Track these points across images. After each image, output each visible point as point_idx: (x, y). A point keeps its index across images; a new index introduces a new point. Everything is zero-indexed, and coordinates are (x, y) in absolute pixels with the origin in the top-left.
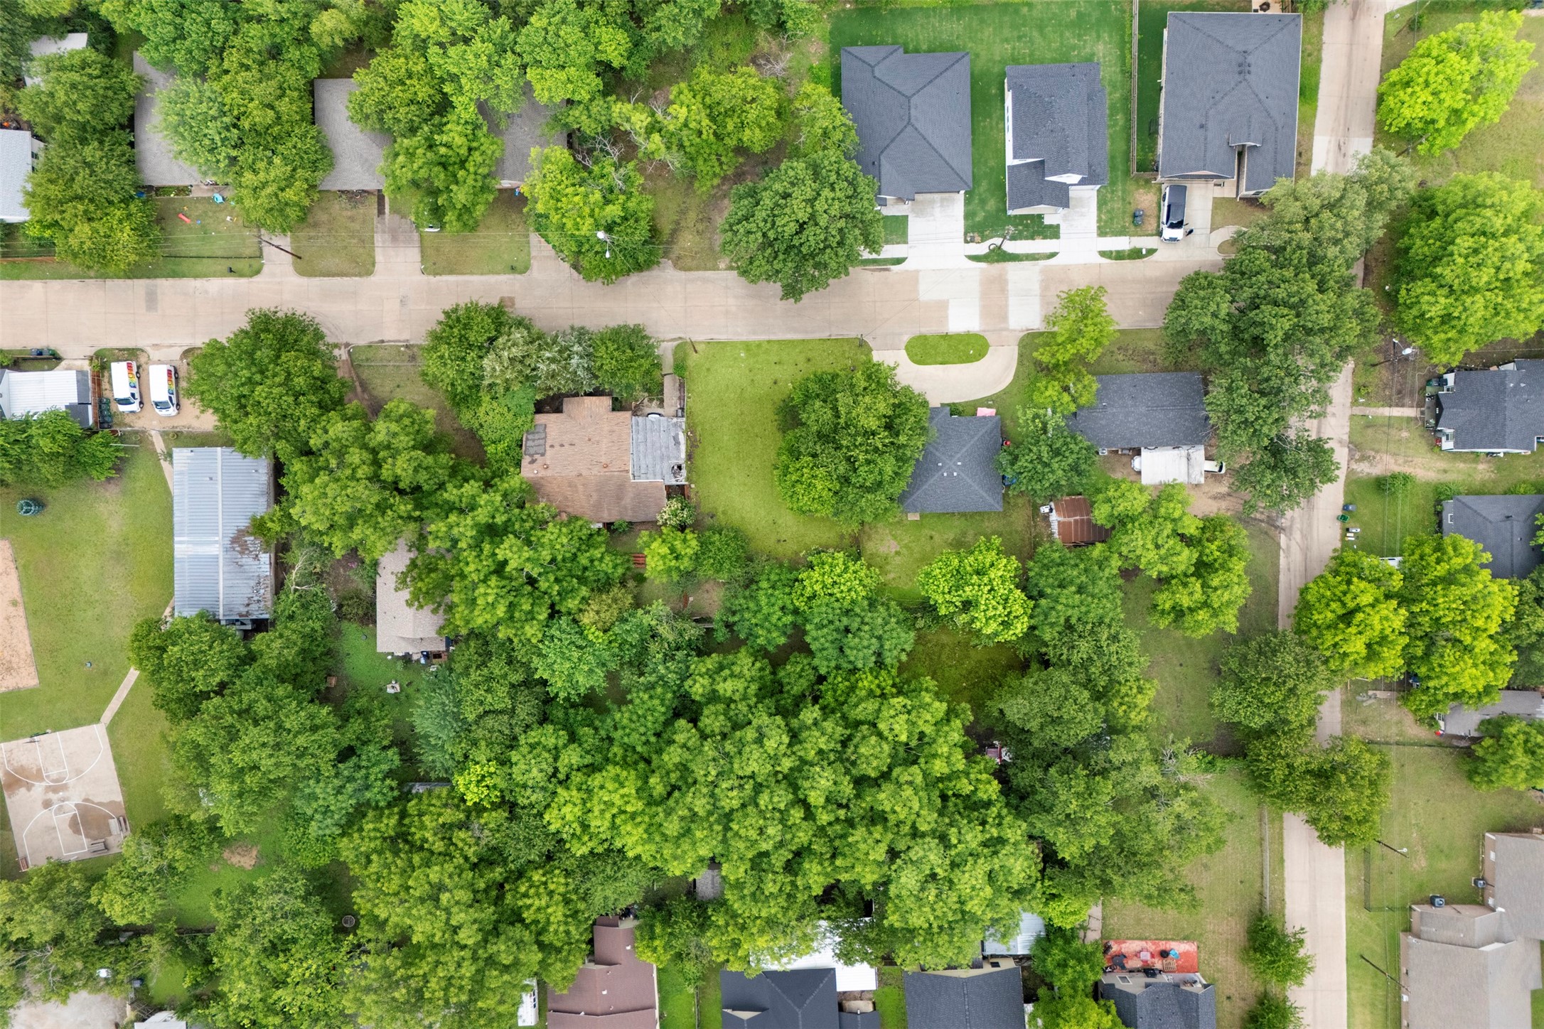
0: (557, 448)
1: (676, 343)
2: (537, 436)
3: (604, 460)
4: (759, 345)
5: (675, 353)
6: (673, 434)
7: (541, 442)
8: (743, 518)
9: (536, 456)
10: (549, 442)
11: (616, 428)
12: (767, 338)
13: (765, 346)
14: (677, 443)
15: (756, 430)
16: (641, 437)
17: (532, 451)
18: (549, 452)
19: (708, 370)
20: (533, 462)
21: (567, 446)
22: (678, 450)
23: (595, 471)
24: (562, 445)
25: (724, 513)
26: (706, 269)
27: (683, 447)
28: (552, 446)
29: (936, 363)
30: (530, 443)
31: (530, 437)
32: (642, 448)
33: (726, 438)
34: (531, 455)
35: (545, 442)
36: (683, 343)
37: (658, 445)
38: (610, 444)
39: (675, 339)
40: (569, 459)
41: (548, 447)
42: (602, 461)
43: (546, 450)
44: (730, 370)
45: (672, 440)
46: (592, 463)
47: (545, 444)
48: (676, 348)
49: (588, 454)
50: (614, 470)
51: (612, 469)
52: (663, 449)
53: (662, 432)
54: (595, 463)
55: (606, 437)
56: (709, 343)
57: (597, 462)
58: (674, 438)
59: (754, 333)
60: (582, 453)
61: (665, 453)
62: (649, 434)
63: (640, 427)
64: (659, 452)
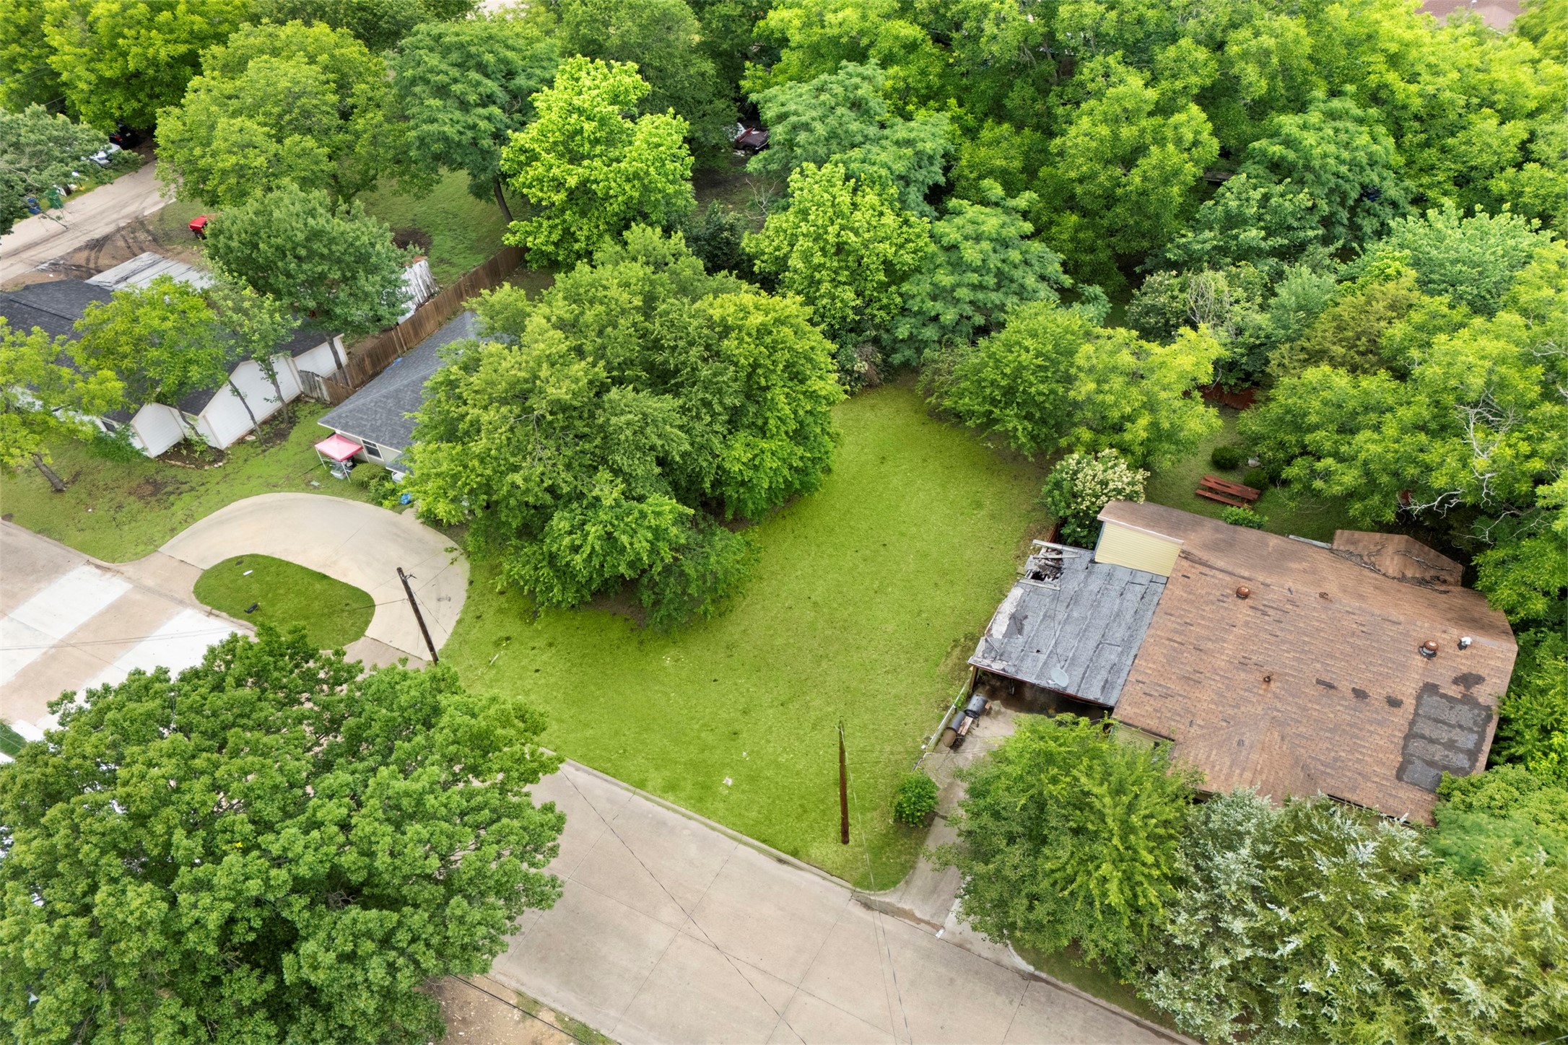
0: (1377, 693)
1: (889, 898)
2: (1438, 754)
3: (1243, 610)
4: (671, 787)
5: (906, 869)
6: (1020, 640)
7: (1425, 728)
8: (943, 486)
9: (1454, 691)
10: (1401, 718)
11: (1175, 686)
13: (656, 779)
14: (1017, 622)
15: (810, 615)
16: (1111, 656)
17: (1464, 714)
18: (1407, 690)
20: (1469, 680)
21: (1345, 686)
22: (1022, 604)
24: (1360, 694)
25: (979, 505)
28: (1394, 703)
29: (331, 582)
30: (1468, 741)
31: (1462, 761)
32: (1118, 634)
34: (1468, 700)
35: (1412, 723)
36: (868, 888)
37: (1068, 628)
38: (1210, 645)
39: (887, 910)
40: (1348, 649)
41: (1409, 704)
42: (1250, 612)
43: (1419, 698)
44: (782, 760)
45: (1027, 628)
46: (1278, 615)
47: (1416, 714)
48: (895, 883)
49: (1283, 642)
50: (1220, 575)
51: (1228, 578)
52: (1061, 616)
53: (1046, 652)
54: (1271, 612)
55: (1215, 671)
56: (795, 853)
57: (1265, 614)
58: (1020, 631)
59: (662, 823)
60: (1303, 651)
61: (1061, 607)
62: (1087, 655)
63: (1102, 675)
64: (1075, 615)
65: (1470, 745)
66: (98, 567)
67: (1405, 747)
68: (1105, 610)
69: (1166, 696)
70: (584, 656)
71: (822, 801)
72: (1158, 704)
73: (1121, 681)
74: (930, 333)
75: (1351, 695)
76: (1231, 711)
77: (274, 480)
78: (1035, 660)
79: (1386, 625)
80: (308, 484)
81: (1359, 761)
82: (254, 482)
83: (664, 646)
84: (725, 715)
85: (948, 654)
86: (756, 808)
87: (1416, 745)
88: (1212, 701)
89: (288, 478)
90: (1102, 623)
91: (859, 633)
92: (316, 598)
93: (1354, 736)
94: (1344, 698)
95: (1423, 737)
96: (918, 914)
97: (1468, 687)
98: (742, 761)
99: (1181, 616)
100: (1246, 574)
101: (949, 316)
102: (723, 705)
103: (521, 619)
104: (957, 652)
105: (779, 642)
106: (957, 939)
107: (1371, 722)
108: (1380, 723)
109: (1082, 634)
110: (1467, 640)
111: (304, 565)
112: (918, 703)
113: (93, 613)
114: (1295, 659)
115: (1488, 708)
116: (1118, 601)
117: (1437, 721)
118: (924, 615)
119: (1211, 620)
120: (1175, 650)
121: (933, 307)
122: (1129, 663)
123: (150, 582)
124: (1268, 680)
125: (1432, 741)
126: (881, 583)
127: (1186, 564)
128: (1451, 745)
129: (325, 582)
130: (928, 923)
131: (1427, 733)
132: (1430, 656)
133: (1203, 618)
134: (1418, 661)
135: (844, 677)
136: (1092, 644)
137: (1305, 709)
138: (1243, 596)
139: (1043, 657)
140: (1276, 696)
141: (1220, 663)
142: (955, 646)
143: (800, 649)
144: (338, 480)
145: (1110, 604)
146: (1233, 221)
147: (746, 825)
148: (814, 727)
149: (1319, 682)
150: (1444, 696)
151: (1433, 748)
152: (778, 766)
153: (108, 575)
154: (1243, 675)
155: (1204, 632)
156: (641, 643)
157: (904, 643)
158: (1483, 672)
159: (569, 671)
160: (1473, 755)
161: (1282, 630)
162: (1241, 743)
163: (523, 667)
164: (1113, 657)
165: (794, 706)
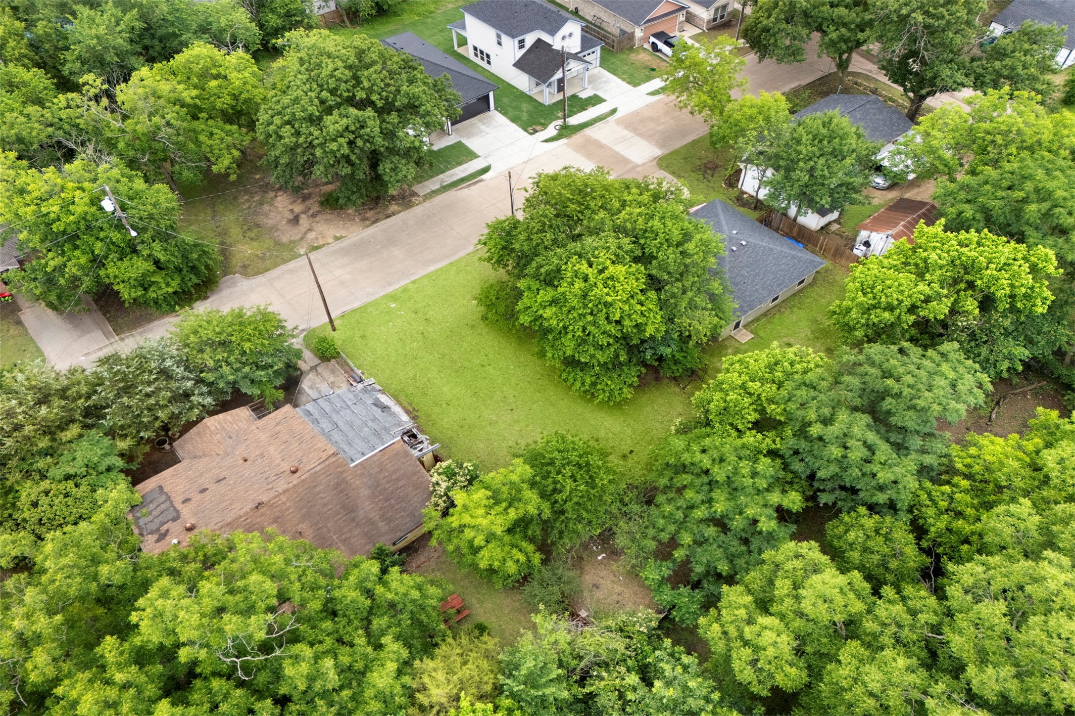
0: (197, 497)
1: (300, 338)
2: (151, 507)
3: (286, 467)
4: (406, 290)
6: (370, 402)
7: (164, 507)
9: (164, 528)
10: (179, 501)
11: (278, 428)
12: (409, 281)
13: (412, 287)
14: (385, 408)
15: (477, 361)
16: (326, 425)
17: (152, 526)
18: (186, 509)
19: (363, 337)
20: (162, 536)
21: (212, 487)
22: (393, 415)
23: (281, 486)
24: (203, 491)
26: (285, 261)
27: (397, 409)
28: (186, 501)
30: (144, 521)
33: (445, 389)
34: (155, 531)
35: (171, 502)
36: (309, 333)
37: (359, 422)
38: (283, 447)
40: (226, 498)
41: (179, 506)
42: (283, 470)
43: (177, 512)
44: (391, 324)
45: (375, 408)
46: (270, 480)
47: (173, 506)
49: (255, 475)
50: (312, 466)
51: (308, 468)
52: (370, 424)
53: (353, 407)
54: (275, 478)
55: (270, 445)
56: (343, 316)
57: (276, 475)
58: (375, 404)
59: (390, 284)
60: (244, 480)
61: (376, 427)
62: (335, 417)
63: (316, 415)
64: (366, 429)
65: (141, 521)
67: (165, 495)
68: (357, 441)
75: (206, 487)
76: (248, 443)
78: (350, 399)
81: (181, 477)
84: (430, 313)
87: (161, 500)
88: (258, 438)
90: (350, 435)
94: (208, 484)
95: (161, 503)
97: (160, 534)
98: (399, 311)
99: (308, 443)
100: (303, 477)
102: (437, 314)
109: (350, 424)
115: (145, 536)
116: (359, 449)
117: (162, 513)
118: (445, 406)
124: (245, 461)
125: (158, 506)
128: (148, 512)
132: (188, 527)
134: (192, 521)
135: (425, 360)
136: (340, 424)
138: (295, 470)
139: (350, 403)
141: (271, 448)
149: (225, 478)
150: (168, 522)
151: (155, 505)
152: (388, 321)
154: (257, 455)
164: (324, 426)
165: (419, 337)
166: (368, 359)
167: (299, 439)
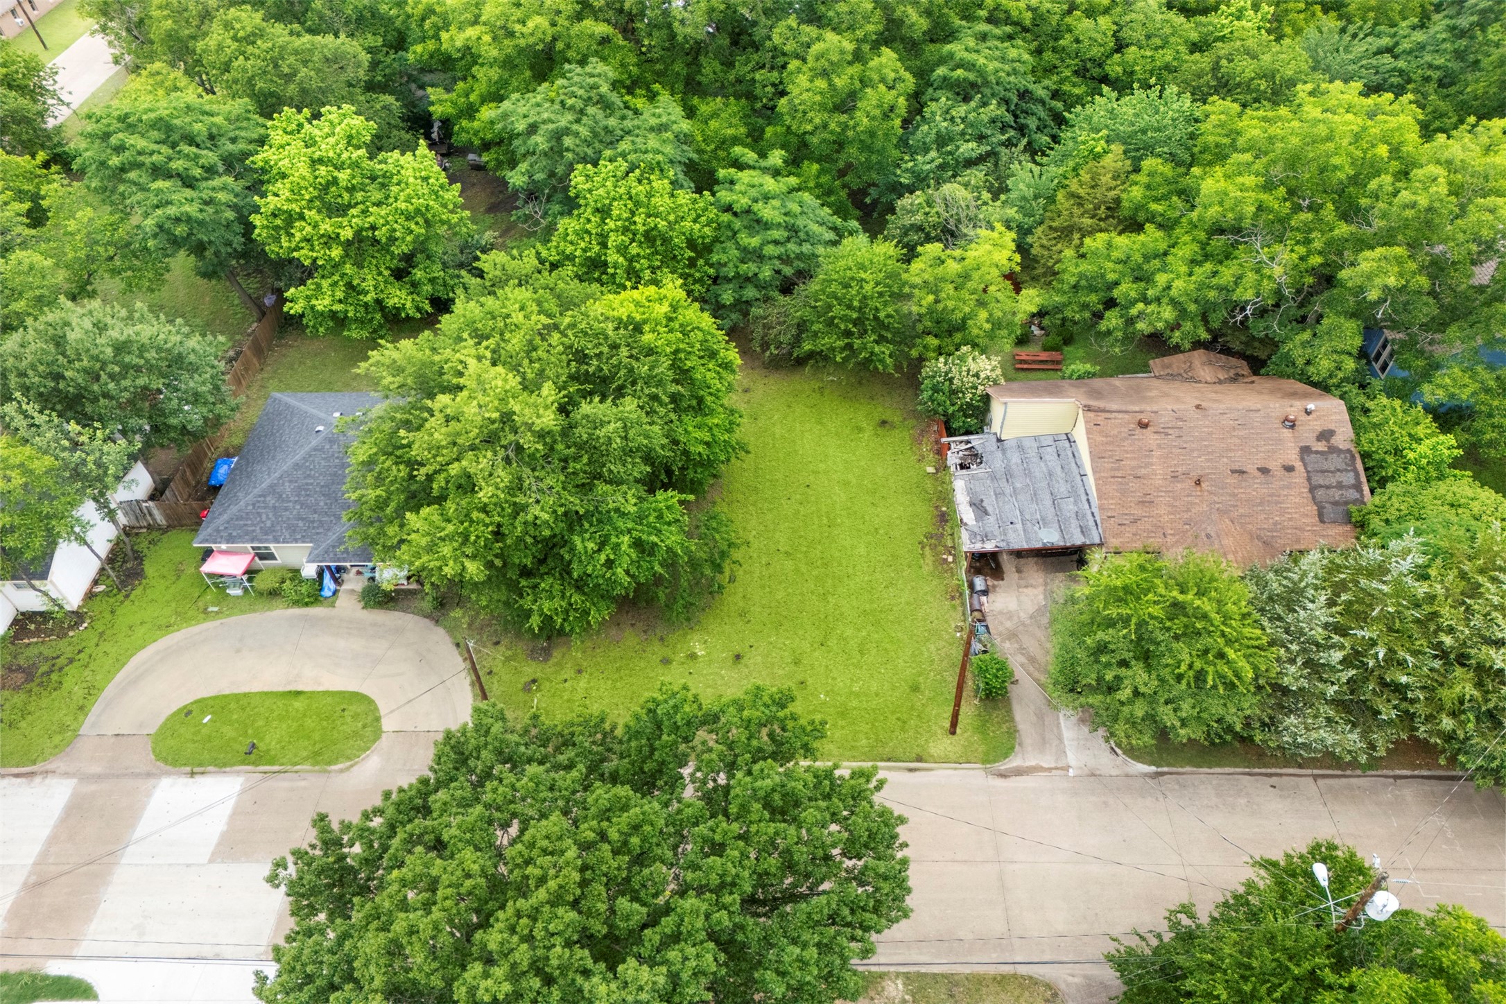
0: (1275, 465)
1: (1014, 762)
2: (1336, 495)
3: (1151, 437)
5: (1013, 733)
6: (991, 519)
7: (1319, 480)
9: (1321, 446)
10: (1299, 478)
11: (1138, 511)
14: (978, 507)
15: (789, 564)
16: (1069, 507)
17: (1336, 462)
18: (1293, 457)
19: (915, 689)
20: (1325, 435)
21: (1251, 468)
22: (970, 492)
23: (1166, 413)
24: (1264, 471)
25: (860, 430)
28: (1289, 469)
29: (312, 695)
30: (1349, 478)
31: (1354, 494)
32: (1062, 489)
34: (1333, 450)
35: (1309, 479)
36: (995, 762)
37: (1021, 497)
38: (1143, 471)
39: (1019, 772)
40: (1237, 441)
41: (1298, 465)
42: (1156, 436)
43: (1302, 460)
44: (856, 688)
45: (990, 509)
46: (1177, 432)
47: (1308, 472)
48: (1012, 748)
49: (1192, 450)
50: (1120, 416)
51: (1126, 416)
52: (1008, 490)
53: (1018, 520)
54: (1170, 431)
55: (1158, 489)
56: (919, 759)
57: (1167, 434)
58: (986, 513)
60: (1209, 453)
61: (1003, 483)
62: (1050, 512)
63: (1074, 523)
64: (1018, 485)
65: (1352, 481)
66: (17, 776)
67: (1314, 498)
68: (1038, 475)
69: (1135, 521)
70: (619, 670)
71: (912, 708)
72: (1133, 529)
73: (1091, 523)
74: (750, 292)
75: (1258, 474)
76: (1186, 516)
77: (163, 621)
78: (1015, 531)
79: (1252, 415)
80: (205, 611)
81: (1290, 519)
82: (140, 631)
83: (685, 635)
84: (781, 672)
85: (923, 556)
86: (862, 736)
87: (1320, 493)
88: (1170, 513)
89: (177, 613)
90: (1044, 484)
91: (840, 564)
92: (305, 716)
93: (1277, 503)
94: (1255, 477)
95: (1321, 486)
96: (1046, 765)
97: (1328, 441)
98: (824, 703)
99: (1110, 457)
100: (1137, 409)
101: (766, 273)
102: (773, 664)
103: (533, 659)
104: (927, 550)
105: (780, 595)
106: (1086, 771)
107: (1282, 488)
108: (1289, 487)
109: (1035, 497)
110: (1311, 406)
111: (266, 689)
112: (928, 602)
113: (52, 822)
114: (1208, 460)
115: (1349, 451)
116: (1042, 464)
117: (1323, 471)
118: (881, 532)
119: (1133, 452)
120: (1121, 483)
121: (749, 268)
122: (1087, 506)
123: (96, 769)
124: (1198, 483)
125: (1328, 487)
126: (828, 517)
127: (1091, 415)
128: (1340, 486)
129: (301, 698)
130: (1057, 768)
131: (1321, 482)
132: (1293, 427)
133: (1127, 452)
134: (1287, 433)
135: (855, 604)
136: (1048, 503)
137: (1234, 495)
138: (1144, 426)
139: (1019, 526)
140: (1210, 493)
141: (1158, 482)
142: (923, 548)
143: (802, 594)
144: (238, 597)
145: (1039, 470)
146: (942, 140)
147: (865, 753)
148: (861, 652)
149: (1233, 472)
150: (1317, 452)
151: (1332, 492)
152: (857, 695)
153: (38, 780)
154: (1179, 486)
155: (1134, 463)
156: (662, 639)
157: (883, 559)
158: (1332, 427)
159: (614, 688)
160: (1358, 487)
161: (1186, 442)
162: (1208, 536)
163: (568, 701)
164: (1071, 507)
165: (832, 643)
166: (932, 648)
167: (1118, 469)
